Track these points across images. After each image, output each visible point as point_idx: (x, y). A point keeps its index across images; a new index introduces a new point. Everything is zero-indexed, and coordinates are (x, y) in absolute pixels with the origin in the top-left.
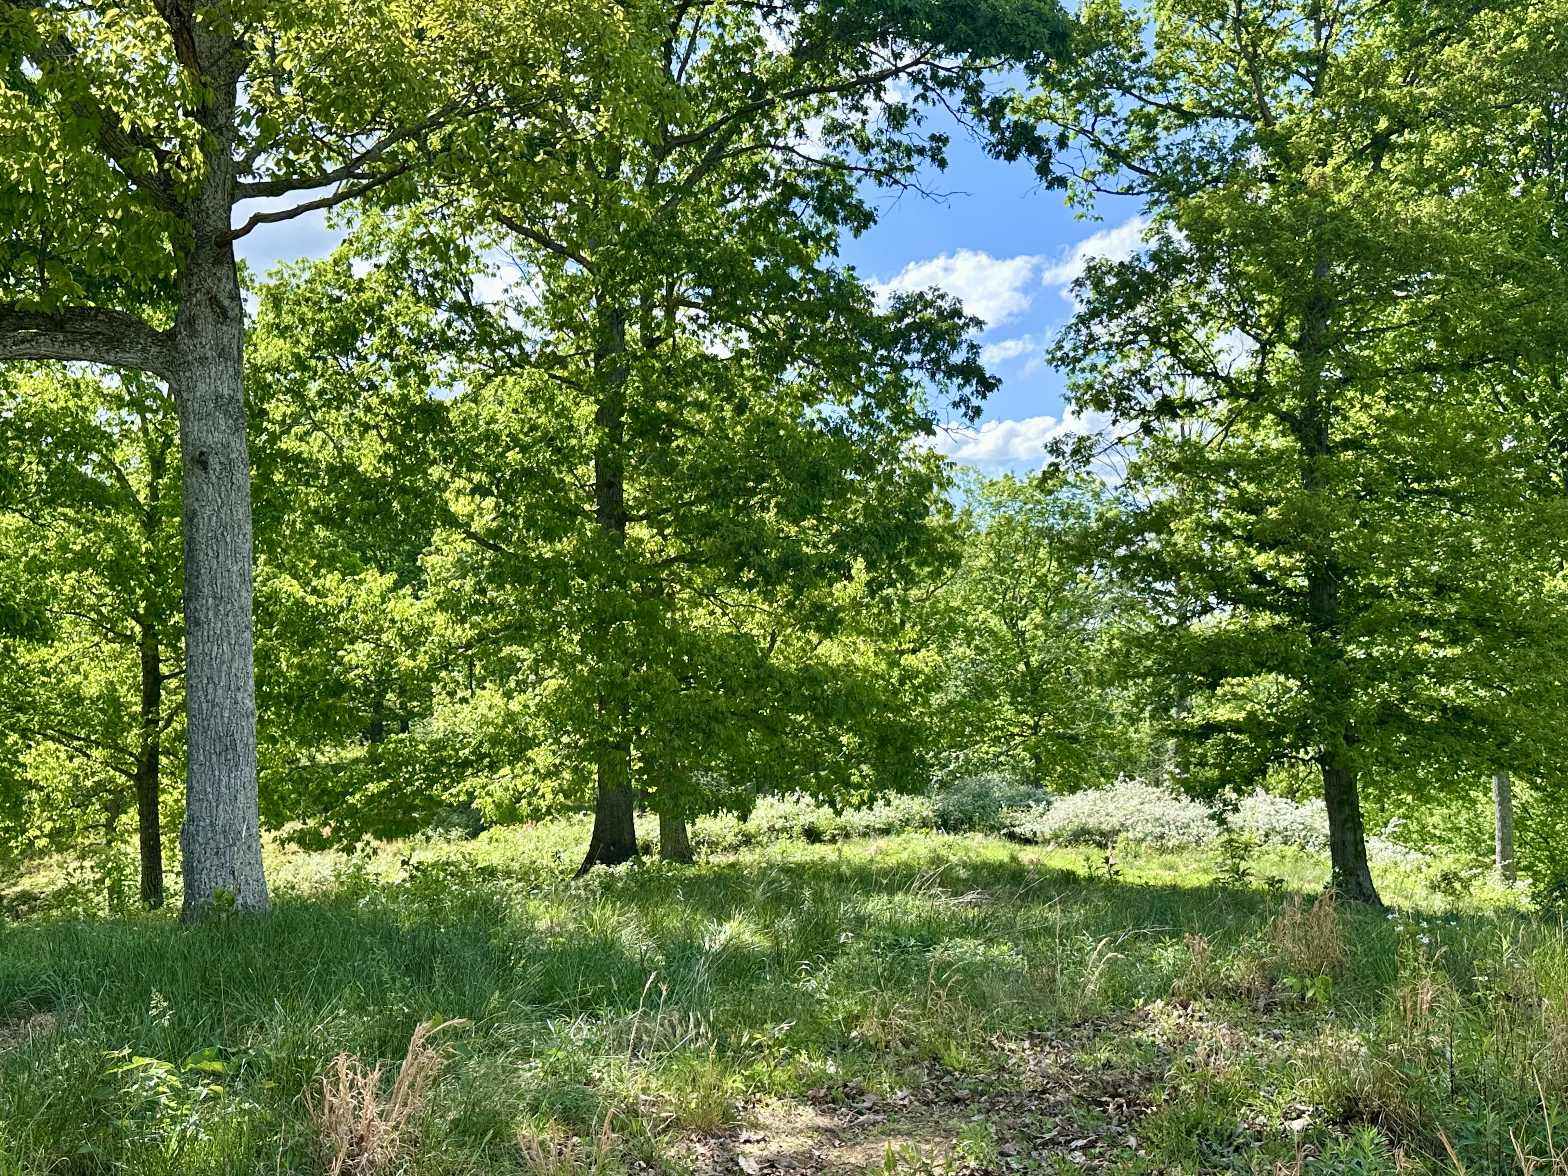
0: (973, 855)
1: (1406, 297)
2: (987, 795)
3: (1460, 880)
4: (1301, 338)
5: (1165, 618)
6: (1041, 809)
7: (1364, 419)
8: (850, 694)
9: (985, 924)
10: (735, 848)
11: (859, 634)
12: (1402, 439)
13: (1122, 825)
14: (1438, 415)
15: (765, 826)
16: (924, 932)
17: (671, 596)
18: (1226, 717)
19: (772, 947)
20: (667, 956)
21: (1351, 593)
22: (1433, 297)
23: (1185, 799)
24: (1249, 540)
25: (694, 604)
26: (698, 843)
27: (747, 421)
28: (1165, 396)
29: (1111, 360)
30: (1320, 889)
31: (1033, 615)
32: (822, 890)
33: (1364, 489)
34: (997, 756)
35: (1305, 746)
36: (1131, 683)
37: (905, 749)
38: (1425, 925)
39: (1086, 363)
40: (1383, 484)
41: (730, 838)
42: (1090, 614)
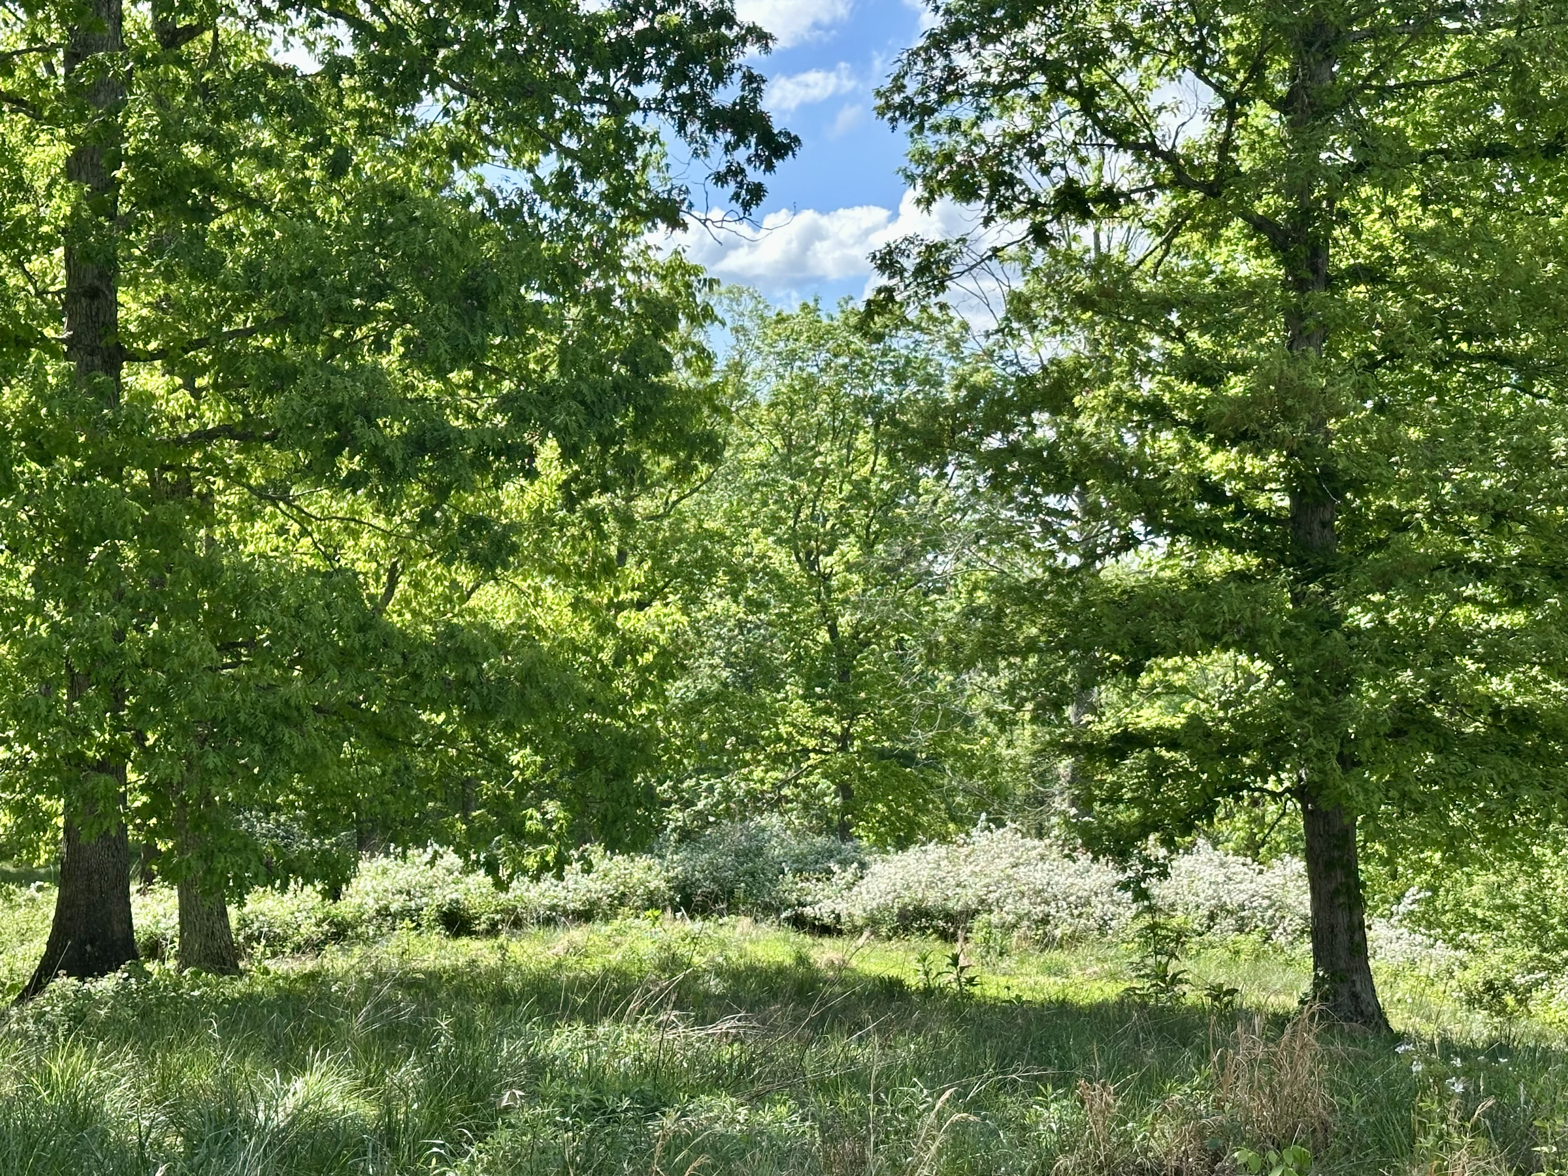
0: (733, 954)
1: (1462, 31)
2: (759, 852)
3: (1513, 989)
4: (1290, 93)
5: (1061, 556)
6: (849, 876)
7: (1386, 234)
8: (528, 676)
9: (750, 1070)
10: (316, 947)
11: (546, 571)
12: (1446, 267)
13: (982, 902)
14: (1503, 230)
15: (371, 906)
16: (647, 1087)
17: (207, 498)
18: (1154, 723)
19: (380, 1118)
20: (187, 1138)
21: (1356, 521)
22: (1501, 32)
23: (1084, 859)
24: (1198, 429)
25: (249, 515)
26: (249, 938)
27: (350, 189)
28: (1070, 181)
29: (983, 114)
30: (1293, 1004)
31: (844, 548)
32: (471, 1020)
33: (1383, 348)
34: (777, 786)
35: (1277, 768)
36: (1002, 664)
37: (621, 774)
38: (1458, 1062)
39: (940, 117)
40: (1411, 341)
41: (308, 929)
42: (938, 546)
